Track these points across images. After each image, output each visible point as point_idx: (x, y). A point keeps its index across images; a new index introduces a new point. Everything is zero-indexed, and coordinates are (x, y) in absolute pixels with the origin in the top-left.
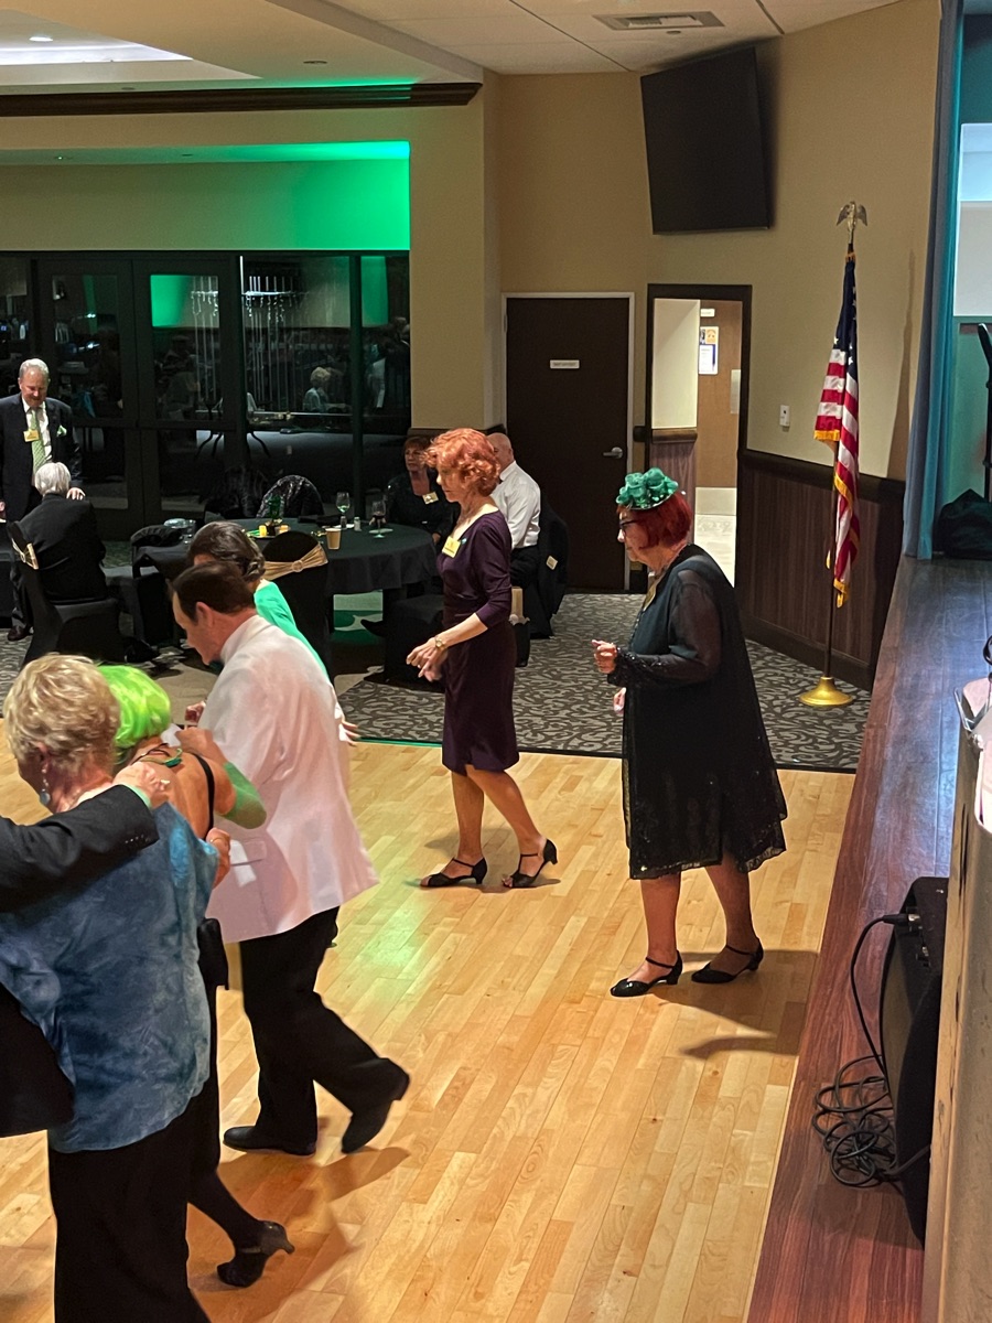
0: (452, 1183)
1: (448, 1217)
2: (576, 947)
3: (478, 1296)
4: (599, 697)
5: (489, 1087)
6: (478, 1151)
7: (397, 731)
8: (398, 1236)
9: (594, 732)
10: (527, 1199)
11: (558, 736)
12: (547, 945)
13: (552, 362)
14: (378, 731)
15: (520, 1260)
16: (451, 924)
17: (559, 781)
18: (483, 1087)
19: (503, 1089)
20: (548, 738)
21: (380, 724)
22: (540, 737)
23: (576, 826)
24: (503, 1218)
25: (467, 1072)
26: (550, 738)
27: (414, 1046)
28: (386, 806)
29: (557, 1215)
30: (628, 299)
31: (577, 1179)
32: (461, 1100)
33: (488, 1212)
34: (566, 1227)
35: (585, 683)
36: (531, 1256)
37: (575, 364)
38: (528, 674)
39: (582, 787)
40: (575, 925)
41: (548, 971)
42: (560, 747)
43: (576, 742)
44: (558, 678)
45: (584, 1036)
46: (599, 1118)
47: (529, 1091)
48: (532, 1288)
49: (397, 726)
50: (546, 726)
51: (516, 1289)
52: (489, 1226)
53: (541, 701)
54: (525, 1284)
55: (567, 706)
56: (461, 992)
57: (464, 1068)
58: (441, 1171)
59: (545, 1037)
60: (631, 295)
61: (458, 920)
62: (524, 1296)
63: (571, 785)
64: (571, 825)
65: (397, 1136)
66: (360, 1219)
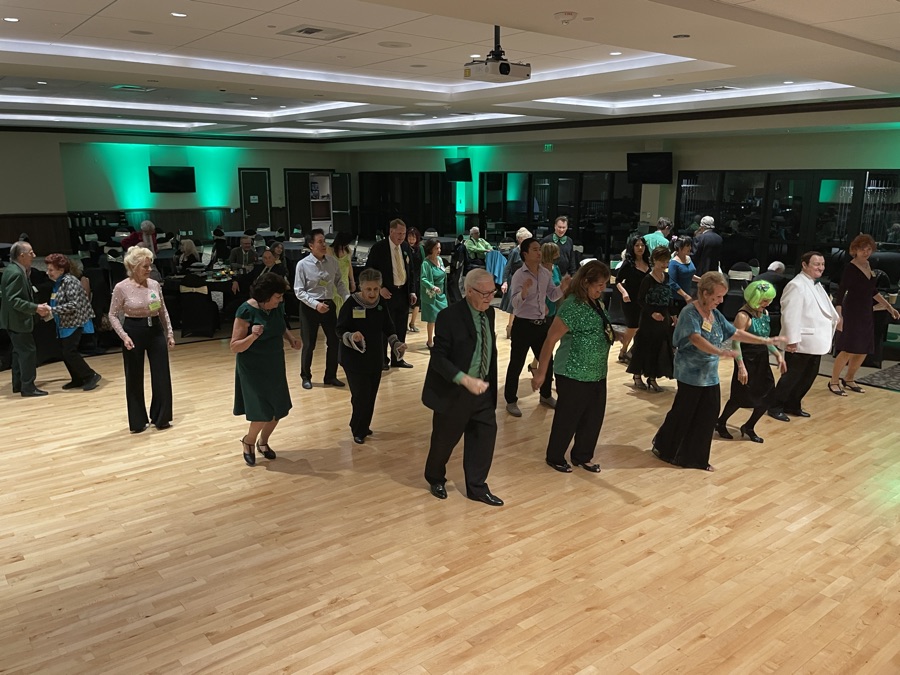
8: (869, 588)
65: (877, 551)
66: (854, 578)
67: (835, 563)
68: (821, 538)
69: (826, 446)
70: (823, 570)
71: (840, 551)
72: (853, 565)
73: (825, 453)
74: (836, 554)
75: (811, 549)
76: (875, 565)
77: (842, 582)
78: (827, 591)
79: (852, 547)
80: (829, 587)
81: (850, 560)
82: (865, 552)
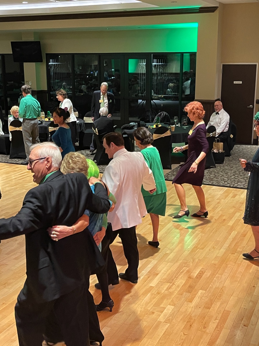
0: (199, 298)
1: (197, 306)
2: (234, 239)
3: (205, 328)
4: (243, 173)
5: (209, 274)
6: (206, 290)
8: (184, 310)
9: (241, 182)
10: (218, 304)
11: (231, 183)
12: (226, 238)
13: (234, 82)
15: (216, 319)
16: (200, 231)
17: (231, 195)
18: (208, 274)
19: (213, 275)
20: (228, 183)
22: (226, 183)
23: (235, 207)
24: (212, 308)
25: (203, 270)
26: (229, 183)
27: (190, 262)
29: (226, 309)
30: (256, 65)
31: (232, 300)
32: (201, 277)
33: (208, 307)
34: (229, 312)
35: (239, 169)
36: (219, 319)
37: (241, 82)
38: (223, 166)
39: (237, 197)
40: (234, 234)
41: (226, 245)
42: (232, 186)
43: (236, 185)
44: (232, 167)
45: (235, 263)
46: (239, 284)
47: (220, 276)
48: (219, 327)
50: (228, 180)
51: (215, 327)
52: (208, 310)
53: (227, 173)
54: (217, 326)
55: (234, 175)
56: (202, 249)
57: (202, 269)
58: (196, 294)
59: (225, 262)
60: (257, 64)
61: (202, 230)
62: (217, 329)
63: (234, 196)
64: (234, 207)
65: (184, 285)
66: (174, 305)
67: (164, 297)
68: (153, 284)
70: (157, 304)
71: (165, 289)
72: (173, 296)
74: (163, 291)
75: (149, 291)
76: (184, 293)
77: (169, 309)
78: (161, 318)
79: (171, 284)
80: (162, 315)
81: (171, 294)
82: (178, 286)
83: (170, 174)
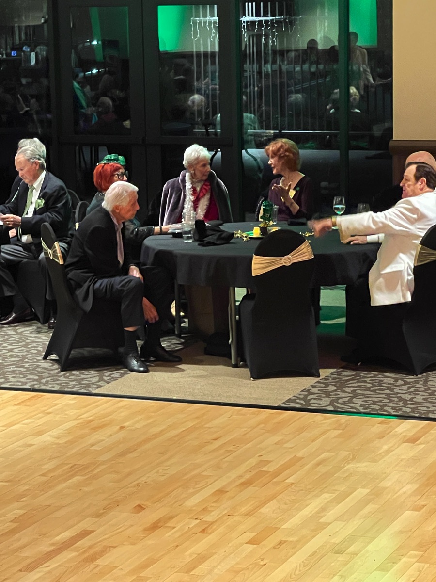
7: (374, 407)
14: (357, 406)
16: (416, 556)
21: (360, 401)
28: (362, 466)
49: (374, 403)
61: (422, 553)
69: (250, 535)
73: (251, 547)
83: (315, 390)
